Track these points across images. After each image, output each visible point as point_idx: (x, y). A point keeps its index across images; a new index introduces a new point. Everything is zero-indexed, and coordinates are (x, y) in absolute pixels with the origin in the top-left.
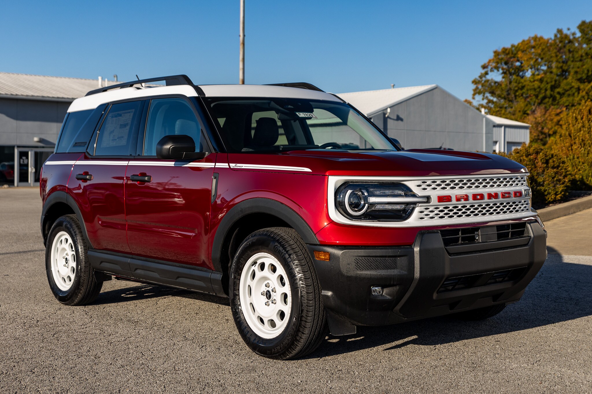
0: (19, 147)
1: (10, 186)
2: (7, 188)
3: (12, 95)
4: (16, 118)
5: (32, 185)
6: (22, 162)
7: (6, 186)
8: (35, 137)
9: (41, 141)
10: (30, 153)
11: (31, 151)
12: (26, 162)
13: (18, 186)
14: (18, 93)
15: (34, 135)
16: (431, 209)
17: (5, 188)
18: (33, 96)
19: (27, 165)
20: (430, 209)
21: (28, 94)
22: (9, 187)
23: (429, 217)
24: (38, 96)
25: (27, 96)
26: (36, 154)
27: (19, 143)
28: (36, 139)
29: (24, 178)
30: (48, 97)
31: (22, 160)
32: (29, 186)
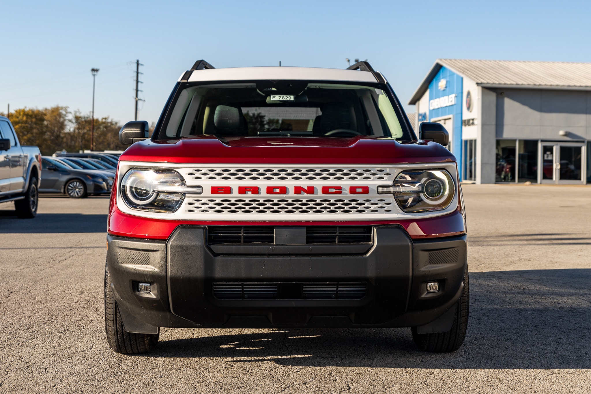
0: (542, 141)
1: (533, 183)
2: (529, 185)
3: (535, 85)
4: (540, 109)
5: (557, 183)
6: (546, 158)
7: (528, 183)
8: (561, 130)
9: (567, 134)
10: (555, 148)
11: (557, 145)
12: (550, 158)
13: (541, 183)
14: (542, 83)
15: (559, 128)
16: (204, 200)
17: (526, 185)
18: (557, 85)
19: (551, 161)
20: (203, 202)
21: (553, 84)
22: (531, 184)
23: (200, 210)
24: (563, 86)
25: (551, 85)
26: (562, 149)
27: (543, 137)
28: (562, 133)
29: (548, 174)
30: (575, 86)
31: (546, 156)
32: (554, 184)
